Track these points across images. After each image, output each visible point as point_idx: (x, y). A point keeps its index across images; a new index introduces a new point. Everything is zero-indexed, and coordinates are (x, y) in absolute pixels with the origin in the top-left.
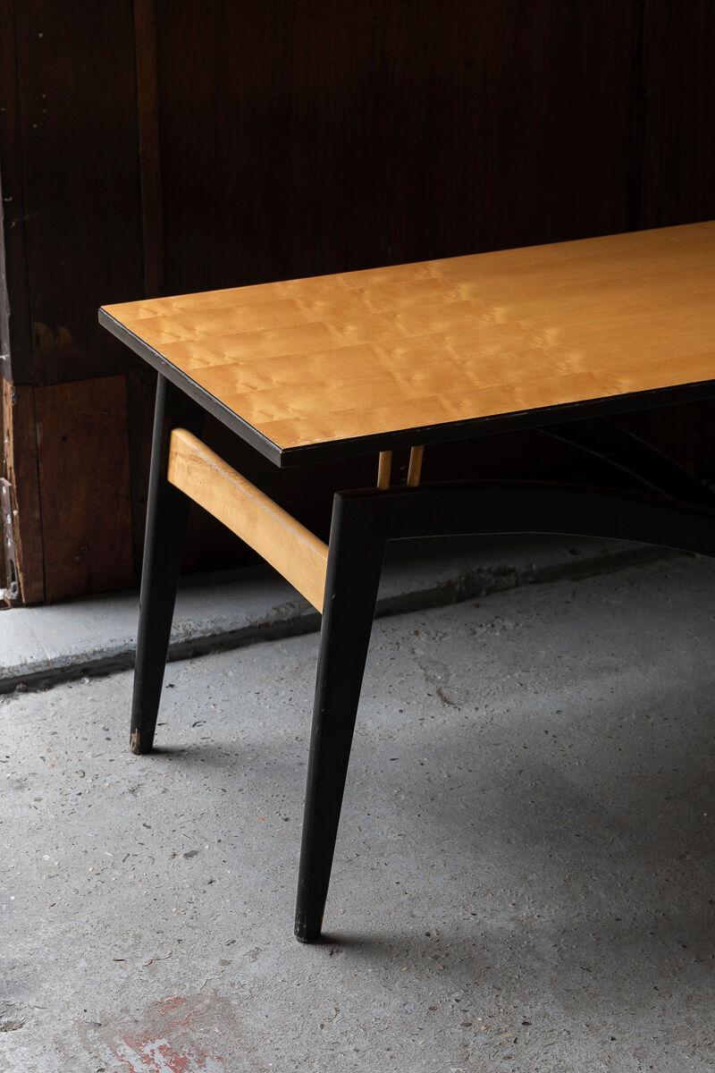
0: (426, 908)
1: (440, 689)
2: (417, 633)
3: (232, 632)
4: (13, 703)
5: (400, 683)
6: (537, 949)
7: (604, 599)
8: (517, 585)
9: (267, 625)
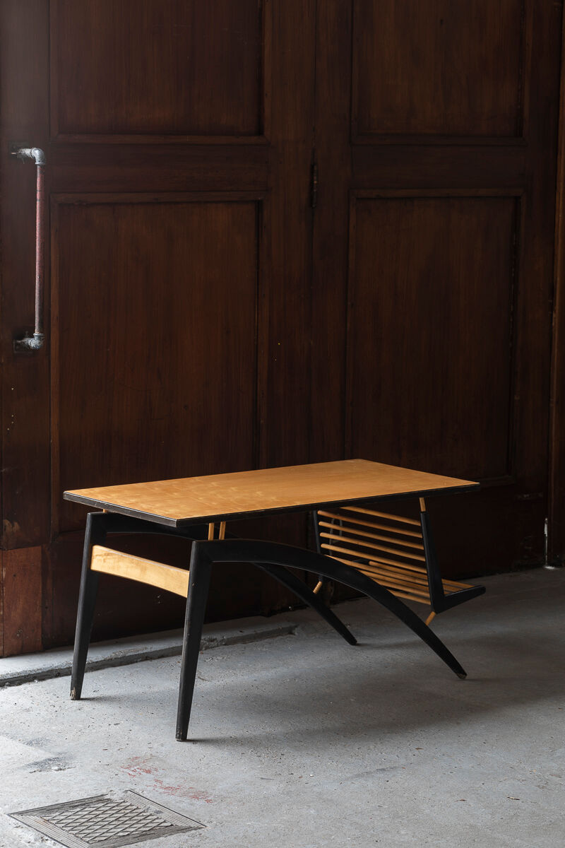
3: (97, 662)
4: (5, 690)
7: (259, 649)
8: (218, 646)
9: (111, 659)
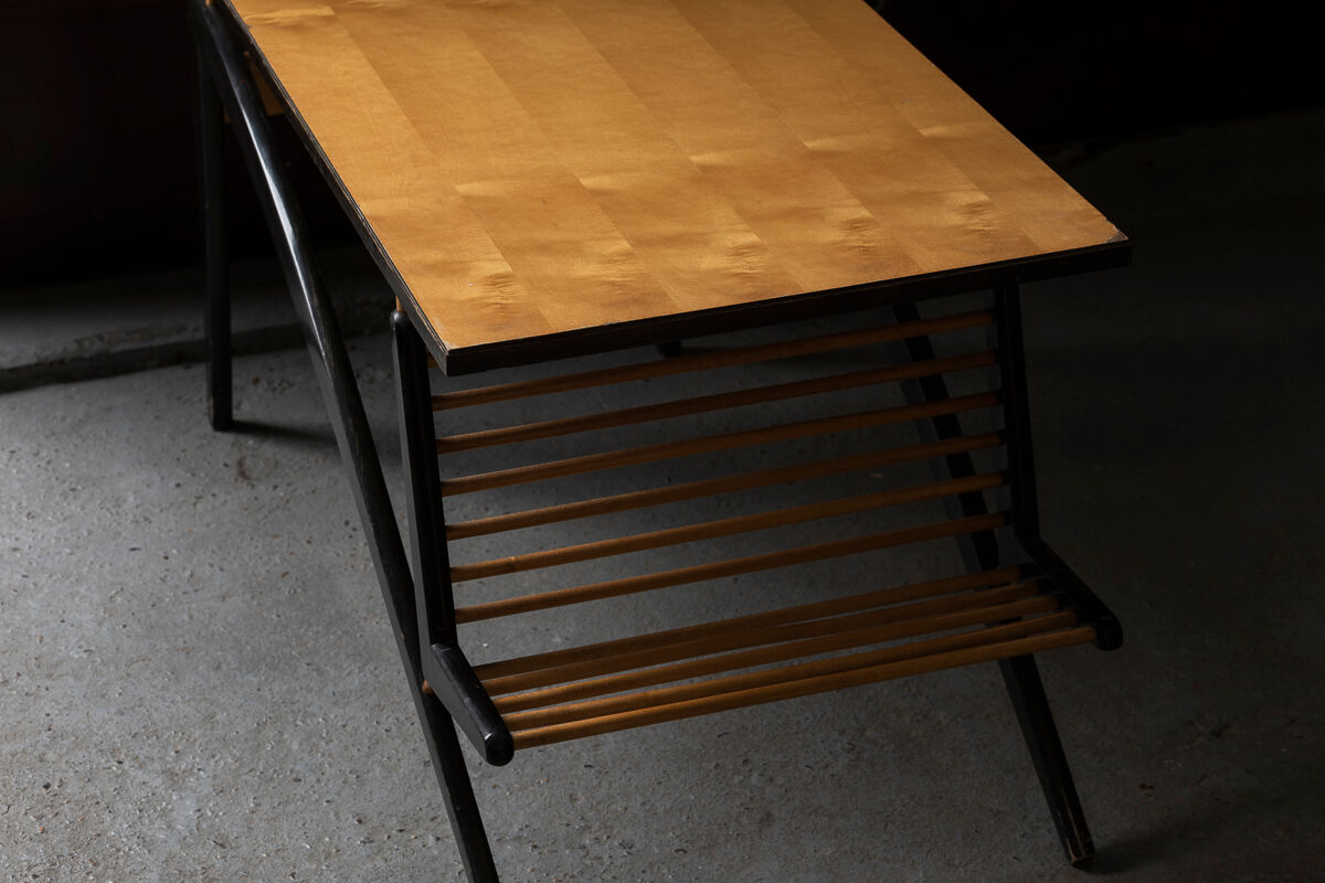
0: (64, 751)
1: (245, 458)
2: (256, 381)
3: (13, 370)
5: (198, 448)
6: (174, 814)
9: (62, 362)
